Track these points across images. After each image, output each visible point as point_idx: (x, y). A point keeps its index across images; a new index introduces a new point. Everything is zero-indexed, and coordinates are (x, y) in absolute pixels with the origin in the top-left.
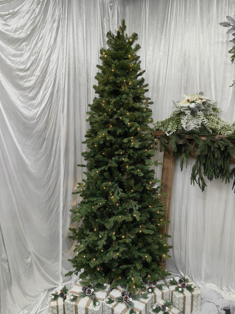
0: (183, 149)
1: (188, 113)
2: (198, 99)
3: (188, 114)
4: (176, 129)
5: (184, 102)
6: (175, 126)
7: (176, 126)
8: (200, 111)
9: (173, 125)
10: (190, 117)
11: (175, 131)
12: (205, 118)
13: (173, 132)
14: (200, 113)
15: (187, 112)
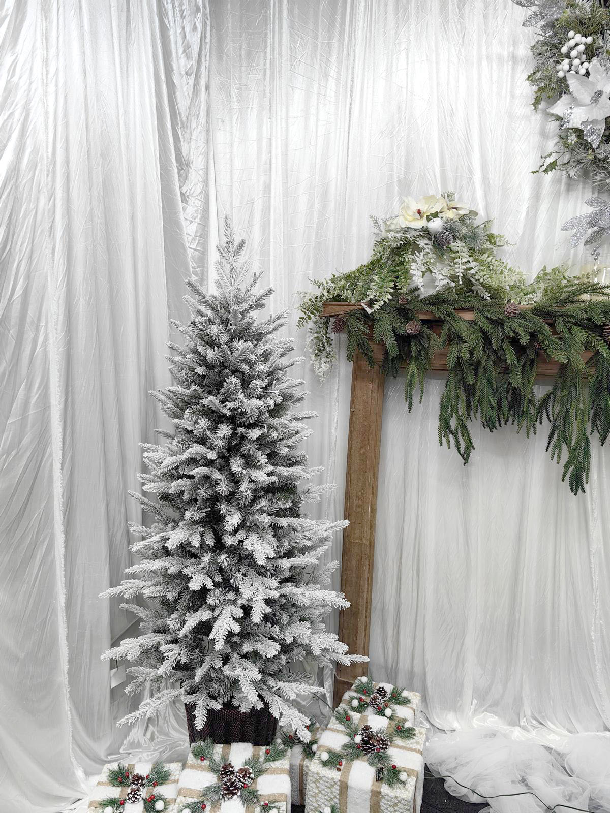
0: (413, 348)
1: (426, 247)
2: (446, 209)
3: (424, 249)
4: (390, 293)
5: (410, 218)
6: (388, 284)
7: (392, 284)
8: (458, 241)
9: (384, 280)
10: (430, 255)
11: (390, 297)
12: (471, 259)
13: (385, 302)
14: (457, 245)
15: (422, 243)
